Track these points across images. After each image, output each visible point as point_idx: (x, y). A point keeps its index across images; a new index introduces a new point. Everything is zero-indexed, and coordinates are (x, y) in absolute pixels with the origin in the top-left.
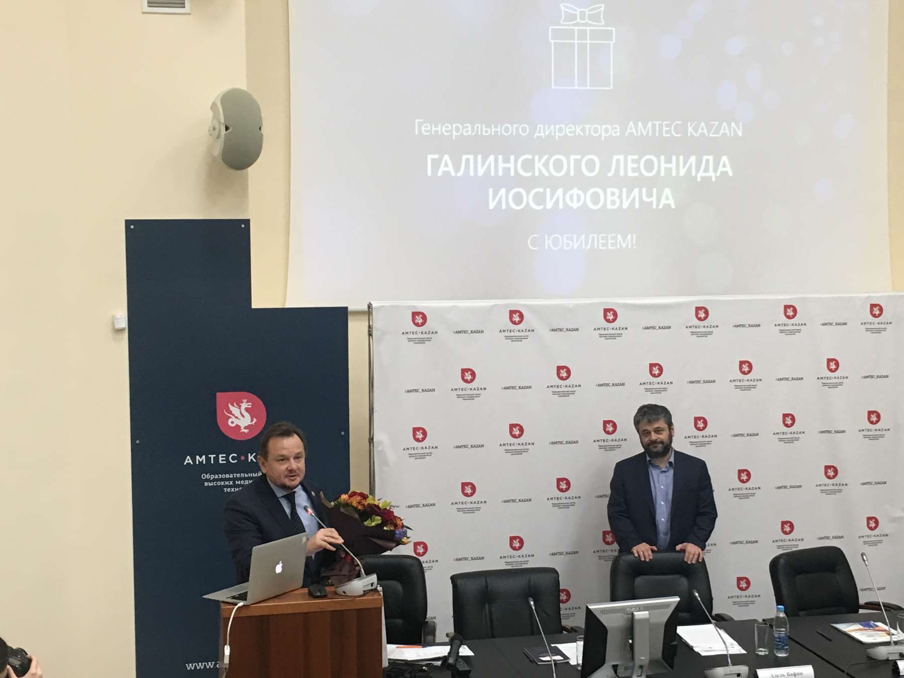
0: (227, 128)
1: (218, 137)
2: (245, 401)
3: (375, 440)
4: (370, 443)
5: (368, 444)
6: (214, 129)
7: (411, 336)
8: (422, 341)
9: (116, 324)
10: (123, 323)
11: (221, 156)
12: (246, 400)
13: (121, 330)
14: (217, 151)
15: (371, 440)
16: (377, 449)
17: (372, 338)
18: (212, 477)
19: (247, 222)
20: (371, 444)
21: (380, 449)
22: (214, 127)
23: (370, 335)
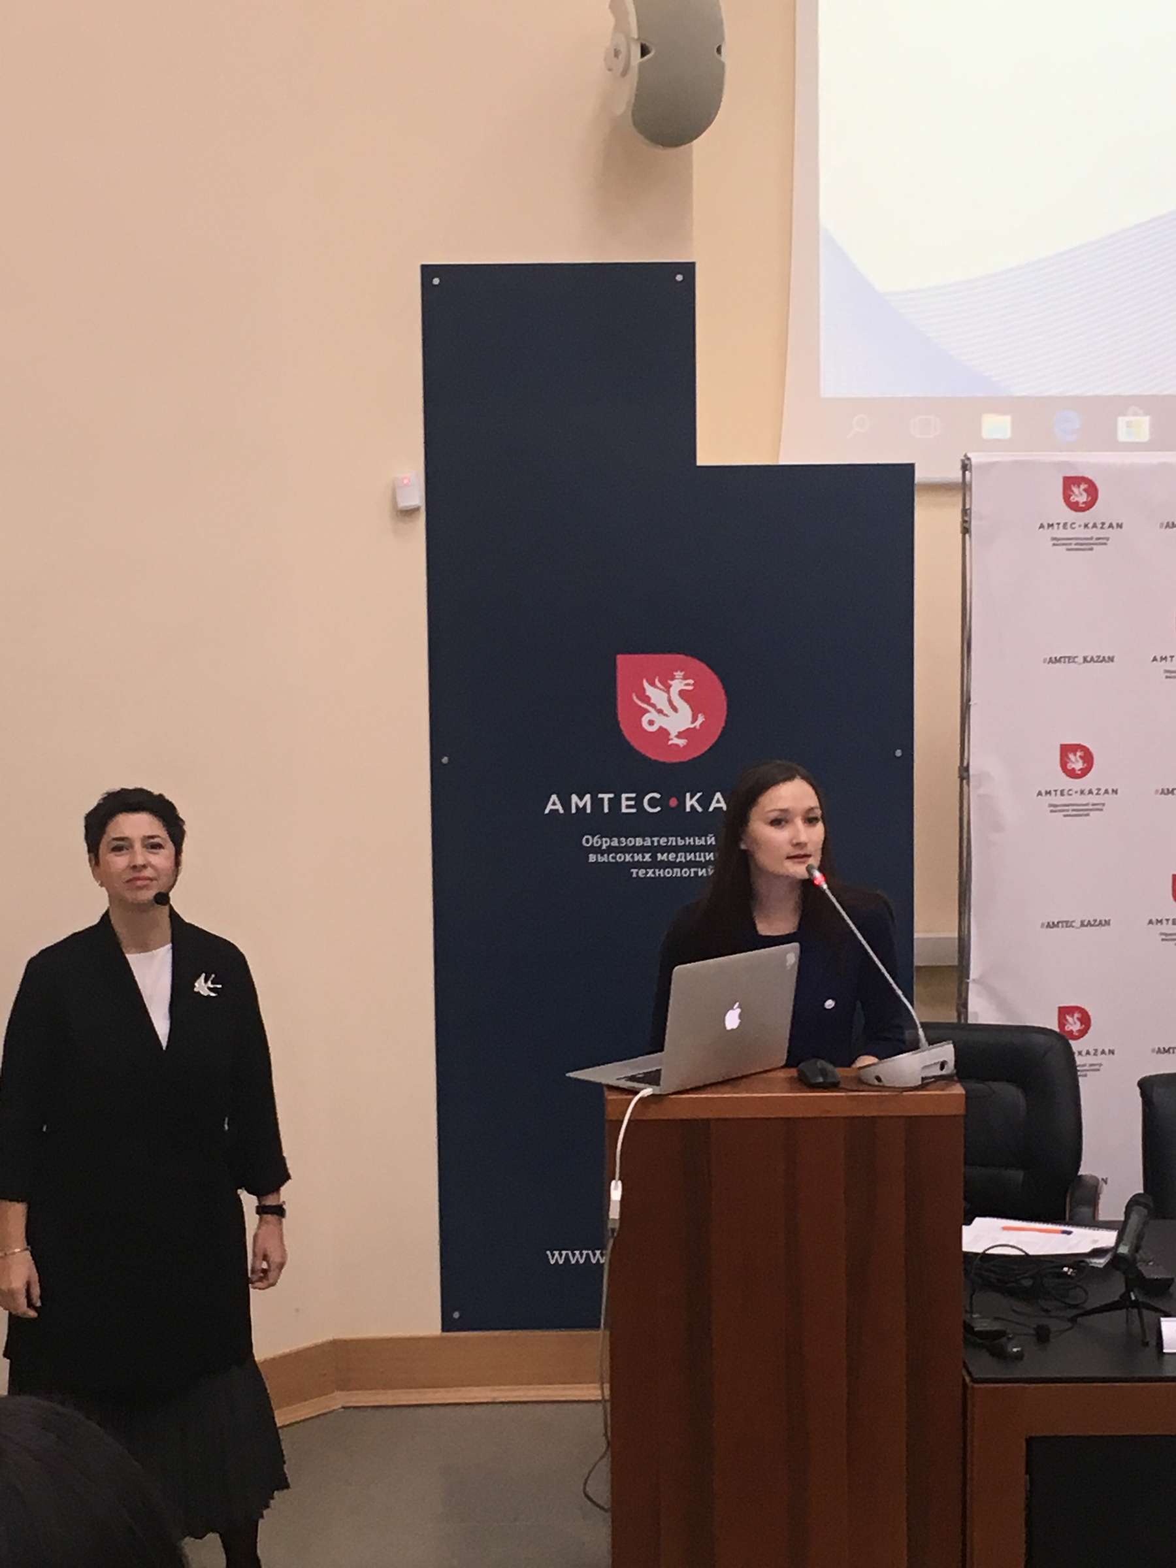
0: (644, 51)
1: (624, 73)
2: (679, 674)
3: (972, 771)
4: (962, 779)
5: (958, 781)
6: (617, 54)
7: (1060, 533)
8: (1085, 545)
9: (399, 499)
10: (415, 496)
11: (630, 113)
12: (683, 673)
13: (409, 513)
14: (623, 104)
15: (964, 772)
16: (975, 792)
17: (970, 536)
18: (605, 843)
19: (689, 269)
20: (965, 781)
21: (981, 791)
22: (615, 50)
23: (966, 530)
